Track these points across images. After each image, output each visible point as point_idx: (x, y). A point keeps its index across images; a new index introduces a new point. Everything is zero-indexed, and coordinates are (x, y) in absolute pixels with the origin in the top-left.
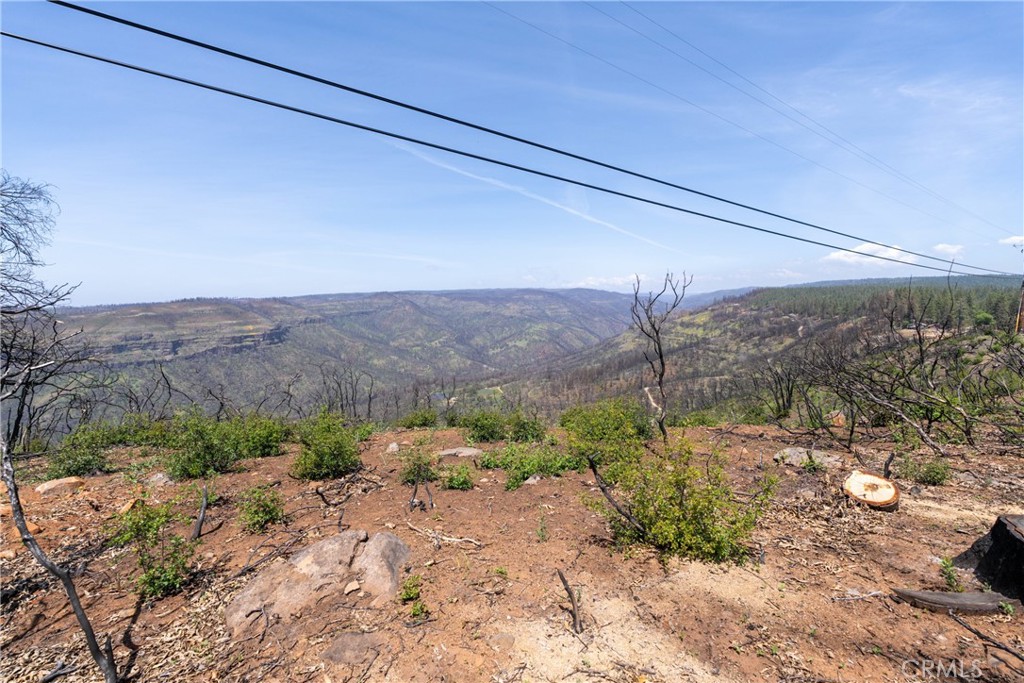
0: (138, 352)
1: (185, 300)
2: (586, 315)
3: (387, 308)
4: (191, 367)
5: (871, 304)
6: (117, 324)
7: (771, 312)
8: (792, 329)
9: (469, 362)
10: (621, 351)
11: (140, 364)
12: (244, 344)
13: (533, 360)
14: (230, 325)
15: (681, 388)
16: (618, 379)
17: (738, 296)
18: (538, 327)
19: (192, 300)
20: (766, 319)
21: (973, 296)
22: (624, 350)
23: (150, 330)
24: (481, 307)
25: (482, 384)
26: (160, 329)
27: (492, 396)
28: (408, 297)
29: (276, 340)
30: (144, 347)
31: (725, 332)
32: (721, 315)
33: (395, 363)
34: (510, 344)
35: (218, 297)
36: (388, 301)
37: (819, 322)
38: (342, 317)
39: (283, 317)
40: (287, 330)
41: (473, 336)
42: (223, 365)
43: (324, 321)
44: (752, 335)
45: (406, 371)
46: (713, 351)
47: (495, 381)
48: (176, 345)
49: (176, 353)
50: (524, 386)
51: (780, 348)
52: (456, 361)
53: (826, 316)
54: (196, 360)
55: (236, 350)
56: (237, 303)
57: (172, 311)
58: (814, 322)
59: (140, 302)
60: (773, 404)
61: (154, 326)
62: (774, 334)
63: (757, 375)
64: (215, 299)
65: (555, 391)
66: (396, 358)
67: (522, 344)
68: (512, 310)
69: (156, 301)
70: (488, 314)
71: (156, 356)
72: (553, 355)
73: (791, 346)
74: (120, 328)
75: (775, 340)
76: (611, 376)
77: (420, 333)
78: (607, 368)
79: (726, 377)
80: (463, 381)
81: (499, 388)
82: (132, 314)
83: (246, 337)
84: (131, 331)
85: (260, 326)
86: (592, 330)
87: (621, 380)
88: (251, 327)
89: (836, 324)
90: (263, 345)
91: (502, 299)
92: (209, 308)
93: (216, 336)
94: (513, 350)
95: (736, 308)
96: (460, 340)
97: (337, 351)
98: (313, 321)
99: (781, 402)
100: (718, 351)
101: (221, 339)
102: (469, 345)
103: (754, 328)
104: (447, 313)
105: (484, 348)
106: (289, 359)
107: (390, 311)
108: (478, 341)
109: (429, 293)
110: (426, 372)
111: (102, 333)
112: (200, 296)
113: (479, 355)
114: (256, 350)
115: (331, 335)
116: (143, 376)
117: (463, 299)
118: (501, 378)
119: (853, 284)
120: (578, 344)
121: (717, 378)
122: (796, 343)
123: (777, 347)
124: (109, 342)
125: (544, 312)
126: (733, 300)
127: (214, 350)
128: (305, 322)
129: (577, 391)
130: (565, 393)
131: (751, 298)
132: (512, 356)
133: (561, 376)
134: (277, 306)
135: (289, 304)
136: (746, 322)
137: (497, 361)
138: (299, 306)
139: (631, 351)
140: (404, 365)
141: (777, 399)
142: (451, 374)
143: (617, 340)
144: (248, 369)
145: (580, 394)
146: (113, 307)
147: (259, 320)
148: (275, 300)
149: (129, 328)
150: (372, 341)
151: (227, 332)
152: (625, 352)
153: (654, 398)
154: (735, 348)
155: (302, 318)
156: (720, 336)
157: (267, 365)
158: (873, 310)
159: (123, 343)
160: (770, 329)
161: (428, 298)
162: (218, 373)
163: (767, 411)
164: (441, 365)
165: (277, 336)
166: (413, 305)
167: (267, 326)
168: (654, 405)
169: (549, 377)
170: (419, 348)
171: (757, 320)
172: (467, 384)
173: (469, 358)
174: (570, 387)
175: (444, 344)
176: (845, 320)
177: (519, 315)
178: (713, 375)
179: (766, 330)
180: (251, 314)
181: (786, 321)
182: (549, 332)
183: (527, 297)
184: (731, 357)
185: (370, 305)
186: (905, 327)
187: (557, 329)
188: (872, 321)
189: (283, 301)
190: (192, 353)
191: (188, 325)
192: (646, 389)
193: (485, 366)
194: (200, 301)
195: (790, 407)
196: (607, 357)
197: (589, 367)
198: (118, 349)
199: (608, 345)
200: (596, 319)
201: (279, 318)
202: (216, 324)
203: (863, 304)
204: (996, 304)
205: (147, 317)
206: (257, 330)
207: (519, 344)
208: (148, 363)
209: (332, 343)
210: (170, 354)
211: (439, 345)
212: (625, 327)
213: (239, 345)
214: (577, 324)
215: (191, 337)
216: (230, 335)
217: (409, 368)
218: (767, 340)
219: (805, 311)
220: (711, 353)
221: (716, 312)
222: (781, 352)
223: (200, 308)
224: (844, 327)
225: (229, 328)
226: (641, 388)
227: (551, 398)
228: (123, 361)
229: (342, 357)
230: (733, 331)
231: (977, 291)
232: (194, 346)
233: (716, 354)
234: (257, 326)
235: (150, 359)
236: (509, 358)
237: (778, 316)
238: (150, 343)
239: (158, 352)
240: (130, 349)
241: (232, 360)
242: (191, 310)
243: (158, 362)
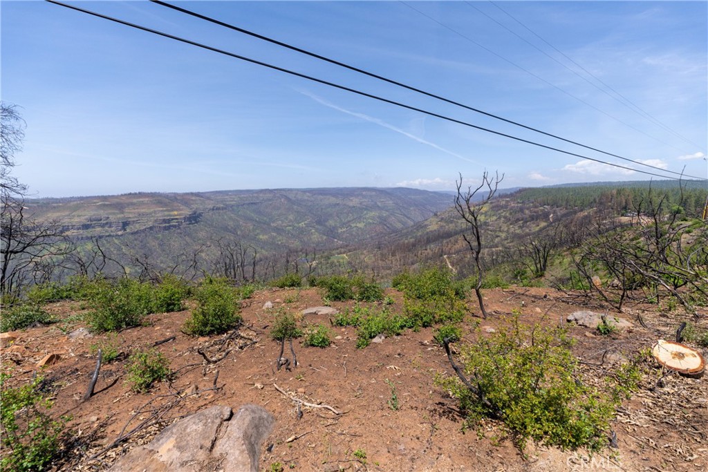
0: (98, 229)
1: (130, 194)
2: (405, 206)
3: (270, 200)
4: (136, 240)
5: (600, 199)
6: (85, 210)
7: (532, 205)
8: (545, 216)
9: (325, 237)
10: (428, 230)
11: (100, 237)
12: (172, 224)
13: (368, 236)
14: (162, 211)
15: (469, 256)
16: (426, 250)
17: (509, 193)
18: (372, 214)
19: (136, 194)
20: (528, 209)
21: (670, 194)
22: (431, 229)
23: (107, 214)
24: (333, 200)
25: (334, 252)
26: (114, 214)
27: (341, 261)
28: (284, 193)
29: (193, 222)
30: (103, 226)
31: (500, 218)
32: (497, 206)
33: (274, 238)
34: (353, 225)
35: (153, 191)
36: (269, 196)
37: (564, 211)
38: (238, 206)
39: (197, 206)
40: (200, 215)
41: (328, 220)
42: (157, 239)
43: (225, 208)
44: (518, 220)
45: (282, 243)
46: (491, 231)
47: (343, 250)
48: (125, 224)
49: (125, 230)
50: (362, 254)
51: (537, 229)
52: (316, 237)
53: (569, 207)
54: (139, 234)
55: (165, 228)
56: (166, 196)
57: (122, 201)
58: (560, 212)
59: (100, 195)
60: (533, 268)
61: (110, 211)
62: (533, 219)
63: (523, 248)
64: (151, 193)
65: (383, 257)
66: (275, 234)
67: (361, 225)
68: (355, 202)
69: (110, 195)
70: (338, 204)
71: (112, 231)
72: (382, 233)
73: (545, 228)
74: (86, 213)
75: (533, 223)
76: (421, 247)
77: (291, 217)
78: (419, 241)
79: (501, 249)
80: (320, 250)
81: (345, 255)
82: (95, 203)
83: (173, 219)
84: (94, 215)
85: (182, 212)
86: (409, 216)
87: (428, 250)
88: (176, 213)
89: (575, 213)
90: (184, 225)
91: (347, 194)
92: (147, 199)
93: (152, 218)
94: (355, 229)
95: (507, 202)
96: (319, 222)
97: (235, 229)
98: (218, 209)
99: (539, 266)
100: (495, 231)
101: (156, 221)
102: (325, 226)
103: (519, 215)
104: (310, 204)
105: (335, 228)
106: (202, 234)
107: (271, 202)
108: (331, 223)
109: (298, 190)
110: (296, 244)
111: (74, 216)
112: (140, 191)
113: (331, 233)
114: (179, 228)
115: (231, 218)
116: (102, 245)
117: (321, 194)
118: (346, 248)
119: (588, 185)
120: (399, 226)
121: (494, 249)
122: (548, 226)
123: (535, 228)
124: (80, 222)
125: (376, 203)
126: (506, 196)
127: (151, 228)
128: (213, 209)
129: (398, 257)
130: (390, 259)
131: (518, 195)
132: (354, 233)
133: (388, 247)
134: (193, 198)
135: (202, 197)
136: (513, 211)
137: (344, 237)
138: (209, 198)
139: (435, 230)
140: (281, 240)
141: (536, 264)
142: (312, 245)
143: (426, 223)
144: (174, 241)
145: (400, 260)
146: (81, 198)
147: (181, 208)
148: (192, 194)
149: (93, 213)
150: (259, 222)
151: (160, 216)
152: (431, 231)
153: (450, 262)
154: (506, 229)
155: (211, 206)
156: (496, 220)
157: (187, 238)
158: (601, 203)
159: (89, 223)
160: (530, 216)
161: (297, 194)
162: (154, 244)
163: (529, 273)
164: (306, 239)
165: (194, 218)
166: (288, 199)
167: (187, 212)
168: (450, 267)
169: (379, 248)
170: (291, 228)
171: (521, 210)
172: (323, 252)
173: (324, 235)
174: (393, 255)
175: (307, 225)
176: (582, 210)
177: (359, 205)
178: (491, 247)
179: (528, 217)
180: (175, 204)
181: (541, 210)
182: (379, 217)
183: (364, 193)
184: (503, 235)
185: (257, 198)
186: (622, 215)
187: (384, 215)
188: (600, 211)
189: (198, 195)
190: (136, 230)
191: (133, 211)
192: (445, 256)
193: (336, 240)
194: (141, 195)
195: (545, 270)
196: (420, 234)
197: (406, 241)
198: (86, 227)
199: (420, 226)
200: (411, 209)
201: (195, 206)
202: (152, 210)
203: (595, 200)
204: (686, 200)
205: (104, 205)
206: (180, 215)
207: (359, 225)
208: (106, 236)
209: (231, 223)
210: (121, 230)
211: (304, 226)
212: (432, 214)
213: (167, 225)
214: (398, 212)
215: (135, 219)
216: (161, 218)
217: (284, 241)
218: (528, 223)
219: (555, 204)
220: (490, 232)
221: (493, 204)
222: (538, 232)
223: (141, 200)
224: (581, 215)
225: (160, 213)
226: (441, 256)
227: (380, 262)
228: (89, 235)
229: (239, 233)
230: (505, 217)
231: (673, 191)
232: (137, 226)
233: (493, 233)
234: (180, 212)
235: (107, 234)
236: (352, 235)
237: (536, 207)
238: (107, 223)
239: (113, 229)
240: (93, 227)
241: (163, 235)
242: (135, 201)
243: (113, 236)
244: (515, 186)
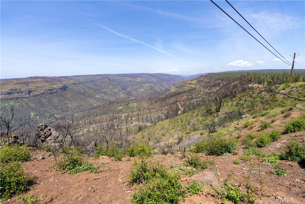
0: (16, 94)
1: (31, 77)
2: (161, 81)
3: (100, 79)
4: (36, 99)
5: (241, 77)
6: (8, 85)
7: (213, 80)
8: (219, 85)
9: (126, 96)
10: (171, 92)
11: (17, 98)
12: (53, 91)
13: (145, 95)
14: (48, 85)
15: (188, 102)
16: (170, 100)
17: (204, 75)
18: (147, 85)
19: (34, 77)
20: (212, 82)
21: (267, 75)
22: (172, 91)
23: (20, 87)
24: (129, 79)
25: (130, 102)
26: (23, 87)
27: (133, 106)
28: (107, 76)
29: (64, 90)
30: (18, 93)
31: (200, 86)
32: (199, 81)
33: (103, 97)
34: (139, 90)
35: (43, 76)
36: (100, 77)
37: (226, 83)
38: (85, 82)
39: (66, 83)
40: (67, 87)
41: (127, 88)
42: (46, 98)
43: (79, 84)
44: (208, 86)
45: (107, 99)
46: (197, 91)
47: (134, 101)
48: (30, 92)
49: (30, 95)
50: (142, 103)
51: (216, 90)
52: (122, 96)
53: (228, 81)
54: (37, 97)
55: (50, 93)
56: (50, 78)
57: (27, 81)
58: (225, 83)
59: (16, 78)
60: (215, 107)
61: (21, 86)
62: (214, 86)
63: (210, 98)
64: (42, 77)
65: (152, 104)
66: (103, 95)
67: (142, 90)
68: (139, 80)
69: (21, 78)
70: (132, 81)
71: (23, 95)
72: (151, 93)
73: (219, 90)
74: (9, 87)
75: (214, 88)
76: (168, 99)
77: (111, 87)
78: (167, 97)
79: (201, 99)
80: (124, 102)
81: (135, 103)
82: (13, 82)
83: (54, 89)
84: (13, 88)
85: (58, 85)
86: (163, 86)
87: (171, 100)
88: (55, 86)
89: (231, 83)
90: (60, 91)
91: (136, 76)
92: (40, 80)
93: (43, 89)
94: (139, 92)
95: (204, 79)
96: (123, 89)
97: (84, 93)
98: (76, 84)
99: (217, 106)
100: (199, 91)
101: (45, 90)
102: (126, 91)
103: (208, 85)
104: (119, 81)
105: (131, 91)
106: (68, 96)
107: (101, 81)
108: (129, 89)
109: (113, 75)
110: (113, 99)
111: (3, 88)
112: (37, 76)
113: (129, 94)
114: (57, 93)
115: (82, 88)
116: (19, 102)
117: (124, 76)
118: (136, 100)
119: (236, 72)
120: (159, 90)
121: (198, 99)
122: (220, 89)
123: (215, 90)
124: (6, 91)
125: (148, 80)
126: (203, 76)
127: (43, 93)
128: (73, 84)
129: (158, 104)
130: (155, 104)
131: (208, 76)
132: (139, 94)
133: (154, 99)
134: (63, 79)
135: (68, 78)
136: (206, 83)
137: (135, 95)
138: (71, 79)
139: (174, 92)
140: (106, 97)
141: (216, 106)
142: (121, 99)
143: (170, 88)
144: (55, 99)
145: (159, 105)
146: (7, 80)
147: (57, 83)
148: (63, 77)
149: (12, 87)
150: (96, 90)
151: (47, 88)
152: (172, 92)
153: (180, 105)
154: (203, 91)
155: (72, 83)
156: (199, 87)
157: (61, 98)
158: (241, 79)
159: (11, 91)
160: (213, 85)
161: (113, 76)
162: (45, 101)
163: (213, 110)
164: (117, 97)
165: (64, 88)
166: (108, 78)
167: (60, 85)
168: (180, 107)
169: (150, 100)
170: (111, 92)
171: (209, 82)
172: (125, 102)
173: (126, 95)
174: (156, 103)
175: (118, 91)
176: (233, 82)
177: (141, 81)
178: (197, 98)
179: (212, 85)
180: (55, 82)
181: (218, 82)
182: (150, 86)
183: (143, 76)
184: (202, 93)
185: (94, 78)
186: (249, 84)
187: (152, 85)
188: (241, 82)
189: (66, 77)
190: (35, 94)
191: (33, 85)
192: (178, 103)
193: (131, 97)
194: (37, 78)
195: (220, 108)
196: (167, 93)
197: (162, 97)
198: (9, 93)
199: (167, 90)
200: (164, 82)
201: (64, 83)
202: (43, 85)
203: (238, 77)
204: (273, 77)
205: (18, 83)
206: (57, 87)
207: (141, 90)
208: (20, 98)
209: (82, 90)
210: (27, 95)
211: (117, 91)
212: (173, 85)
213: (51, 92)
214: (158, 84)
215: (35, 89)
216: (48, 89)
217: (108, 98)
218: (212, 88)
219: (223, 80)
220: (197, 92)
221: (198, 80)
222: (216, 91)
223: (37, 80)
224: (233, 84)
225: (47, 86)
226: (177, 102)
227: (151, 106)
228: (11, 98)
229: (86, 95)
230: (203, 85)
231: (268, 73)
232: (36, 92)
233: (198, 92)
234: (57, 86)
235: (21, 97)
236: (138, 94)
237: (215, 81)
238: (20, 91)
239: (23, 94)
240: (13, 94)
241: (49, 97)
242: (34, 80)
243: (24, 98)
244: (207, 72)
